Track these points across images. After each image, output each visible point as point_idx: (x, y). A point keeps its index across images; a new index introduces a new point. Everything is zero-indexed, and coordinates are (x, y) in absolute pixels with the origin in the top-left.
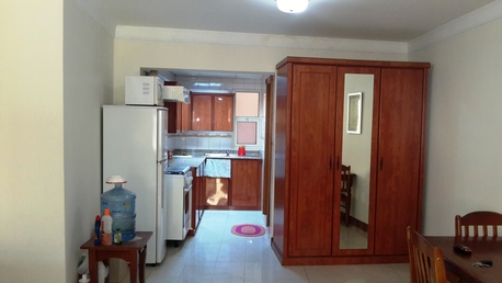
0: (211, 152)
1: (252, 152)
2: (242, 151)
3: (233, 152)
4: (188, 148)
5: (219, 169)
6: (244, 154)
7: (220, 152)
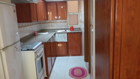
0: (58, 29)
1: (77, 28)
2: (72, 29)
3: (68, 29)
4: (48, 28)
5: (61, 38)
6: (73, 30)
7: (62, 29)
